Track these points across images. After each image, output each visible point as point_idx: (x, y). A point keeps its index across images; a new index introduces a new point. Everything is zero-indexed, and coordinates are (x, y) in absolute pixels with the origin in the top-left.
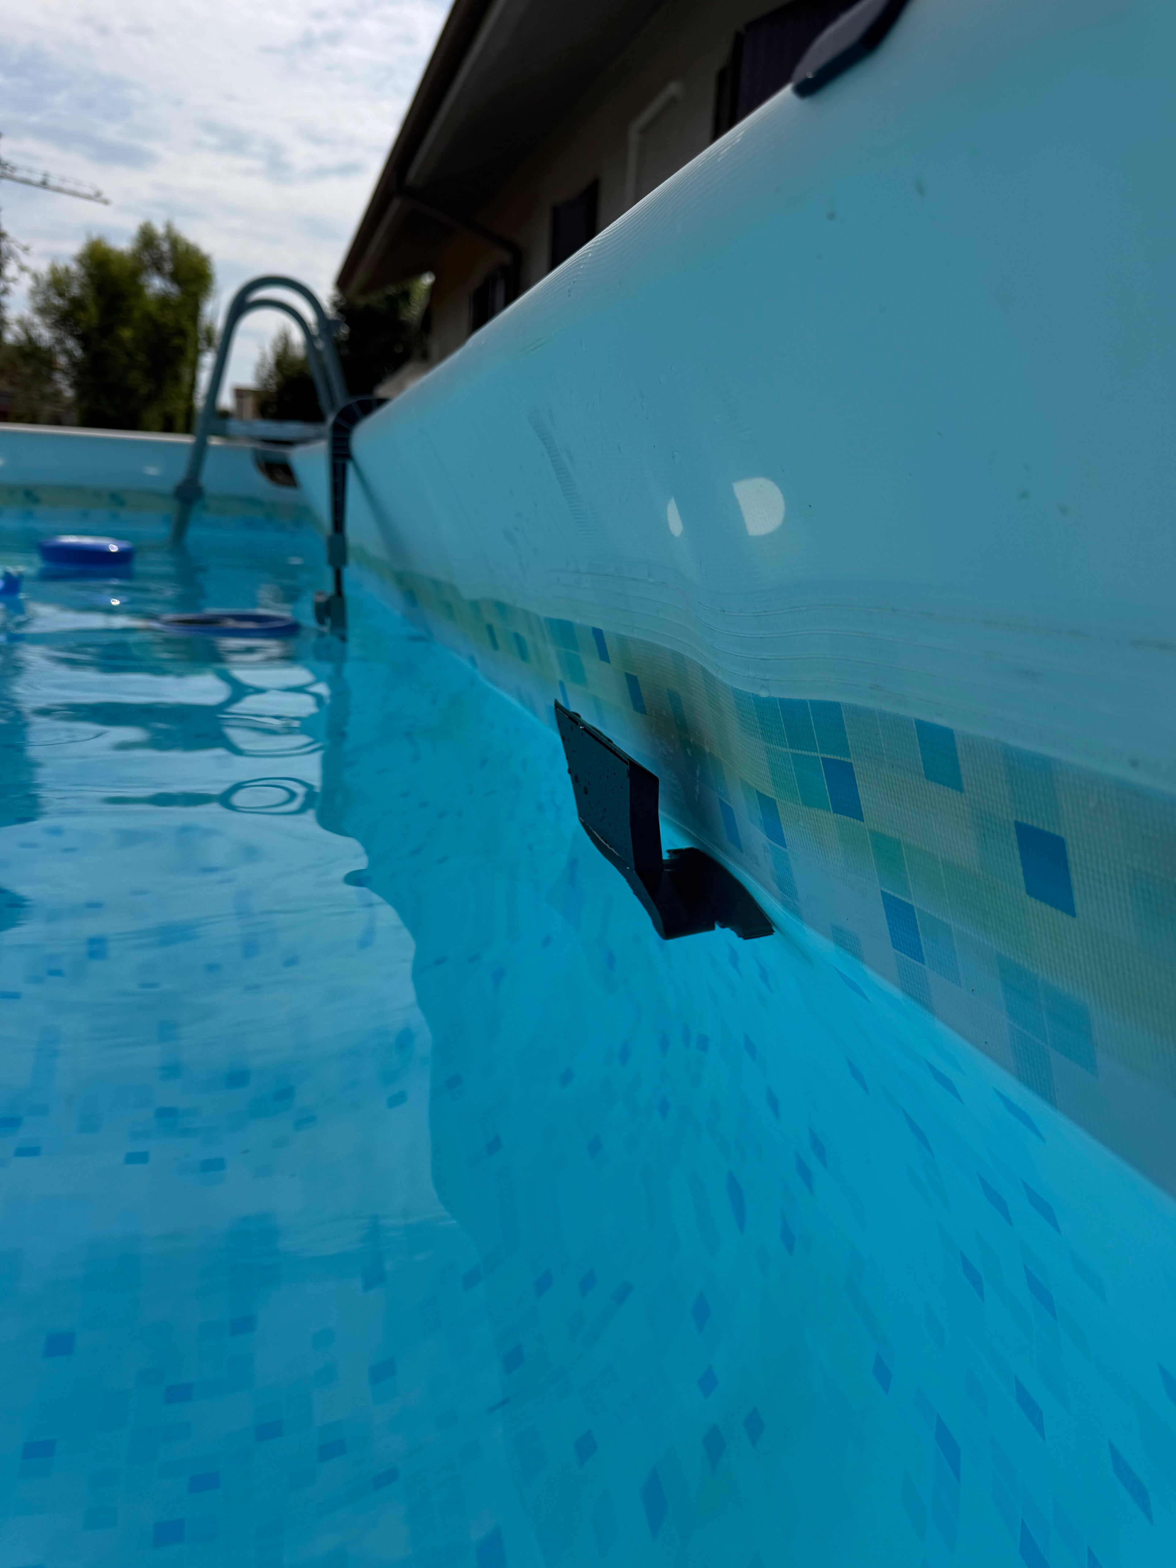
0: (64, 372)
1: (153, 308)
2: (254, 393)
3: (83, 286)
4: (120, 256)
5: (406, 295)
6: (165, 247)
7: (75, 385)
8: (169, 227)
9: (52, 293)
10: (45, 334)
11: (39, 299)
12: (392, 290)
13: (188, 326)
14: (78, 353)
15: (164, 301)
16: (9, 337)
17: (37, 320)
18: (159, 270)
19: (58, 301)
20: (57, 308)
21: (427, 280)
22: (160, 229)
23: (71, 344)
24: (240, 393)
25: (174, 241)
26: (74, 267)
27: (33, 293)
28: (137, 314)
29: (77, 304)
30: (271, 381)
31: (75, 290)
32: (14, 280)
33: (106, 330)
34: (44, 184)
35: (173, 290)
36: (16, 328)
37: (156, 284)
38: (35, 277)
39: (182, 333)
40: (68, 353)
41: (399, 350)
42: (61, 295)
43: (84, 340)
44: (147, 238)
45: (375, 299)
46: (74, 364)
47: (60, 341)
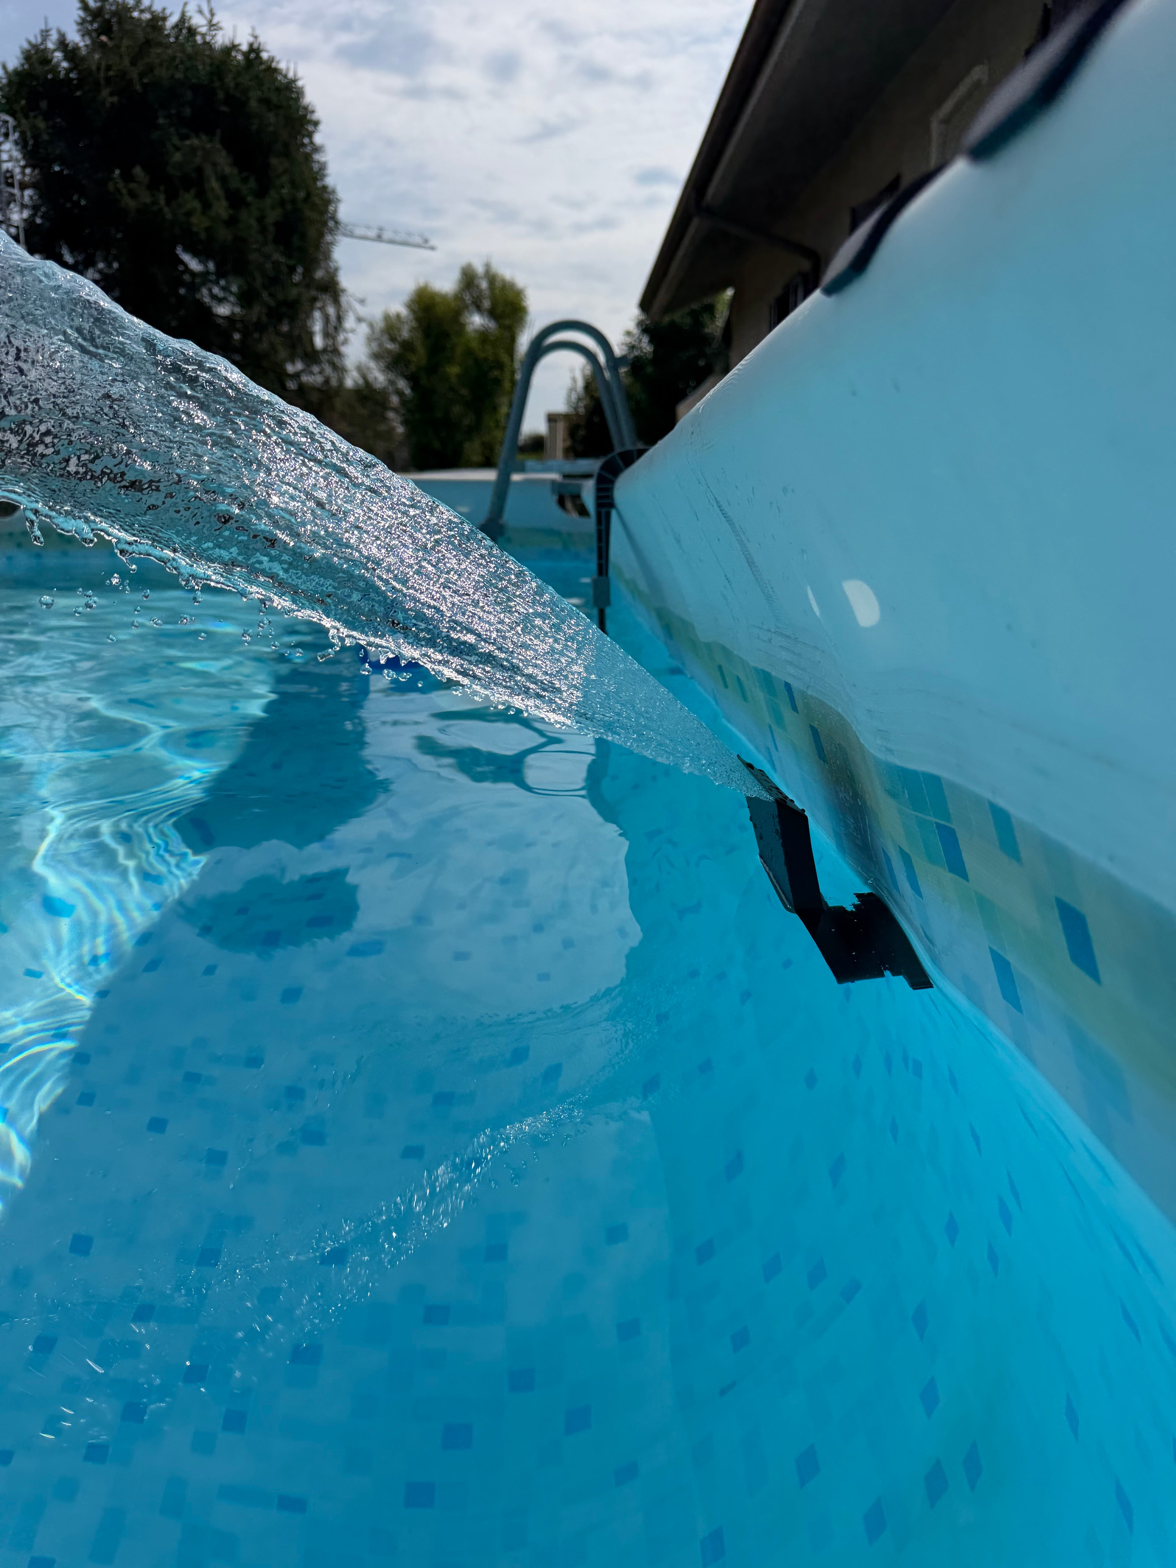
0: (395, 410)
1: (474, 345)
2: (566, 417)
3: (412, 330)
4: (444, 297)
5: (710, 309)
6: (484, 285)
7: (405, 423)
8: (488, 266)
9: (385, 338)
10: (379, 377)
11: (375, 346)
12: (695, 306)
13: (505, 358)
14: (408, 391)
15: (483, 336)
16: (349, 383)
17: (372, 364)
18: (479, 308)
19: (390, 346)
20: (388, 351)
21: (730, 293)
22: (480, 269)
23: (402, 384)
24: (552, 419)
25: (492, 278)
26: (404, 311)
27: (370, 340)
28: (459, 351)
29: (407, 346)
30: (581, 404)
31: (405, 334)
32: (353, 331)
33: (433, 367)
34: (379, 238)
35: (492, 325)
36: (355, 374)
37: (476, 321)
38: (371, 326)
39: (500, 366)
40: (400, 393)
41: (702, 363)
42: (393, 339)
43: (413, 380)
44: (468, 278)
45: (680, 317)
46: (404, 402)
47: (392, 382)
